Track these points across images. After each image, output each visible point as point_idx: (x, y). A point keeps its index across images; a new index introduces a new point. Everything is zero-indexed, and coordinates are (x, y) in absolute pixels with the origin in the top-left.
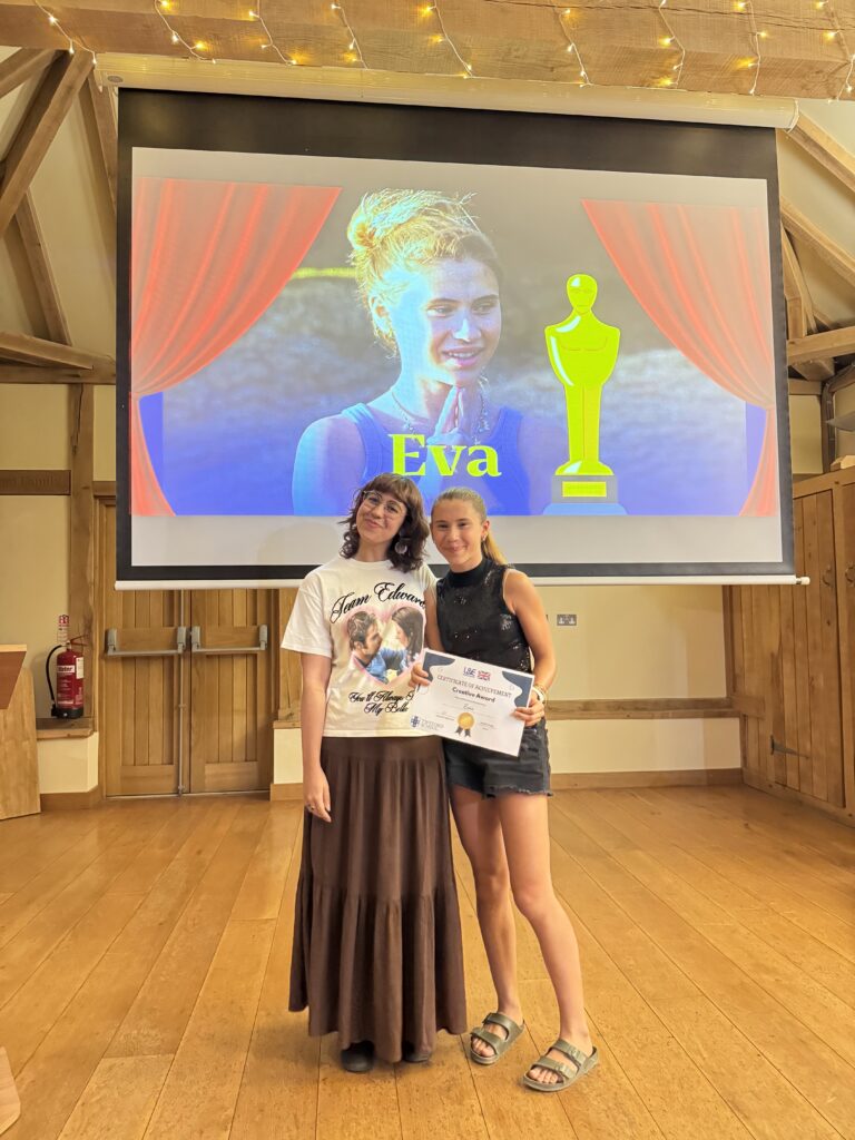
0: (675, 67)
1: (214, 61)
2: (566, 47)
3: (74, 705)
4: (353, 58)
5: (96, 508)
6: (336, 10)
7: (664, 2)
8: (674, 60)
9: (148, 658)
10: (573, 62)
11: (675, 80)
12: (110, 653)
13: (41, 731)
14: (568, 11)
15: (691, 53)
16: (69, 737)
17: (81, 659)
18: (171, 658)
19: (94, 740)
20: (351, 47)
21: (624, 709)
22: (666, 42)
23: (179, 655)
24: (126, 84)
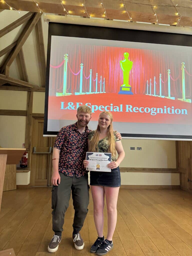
0: (179, 20)
1: (72, 16)
2: (154, 14)
3: (25, 164)
4: (104, 16)
5: (32, 119)
6: (102, 4)
7: (177, 5)
8: (178, 18)
9: (42, 154)
10: (155, 18)
11: (178, 23)
12: (34, 152)
13: (17, 170)
14: (155, 6)
15: (183, 17)
16: (24, 172)
17: (27, 154)
18: (48, 154)
19: (29, 173)
20: (105, 13)
21: (153, 170)
22: (177, 14)
23: (50, 154)
24: (50, 21)
